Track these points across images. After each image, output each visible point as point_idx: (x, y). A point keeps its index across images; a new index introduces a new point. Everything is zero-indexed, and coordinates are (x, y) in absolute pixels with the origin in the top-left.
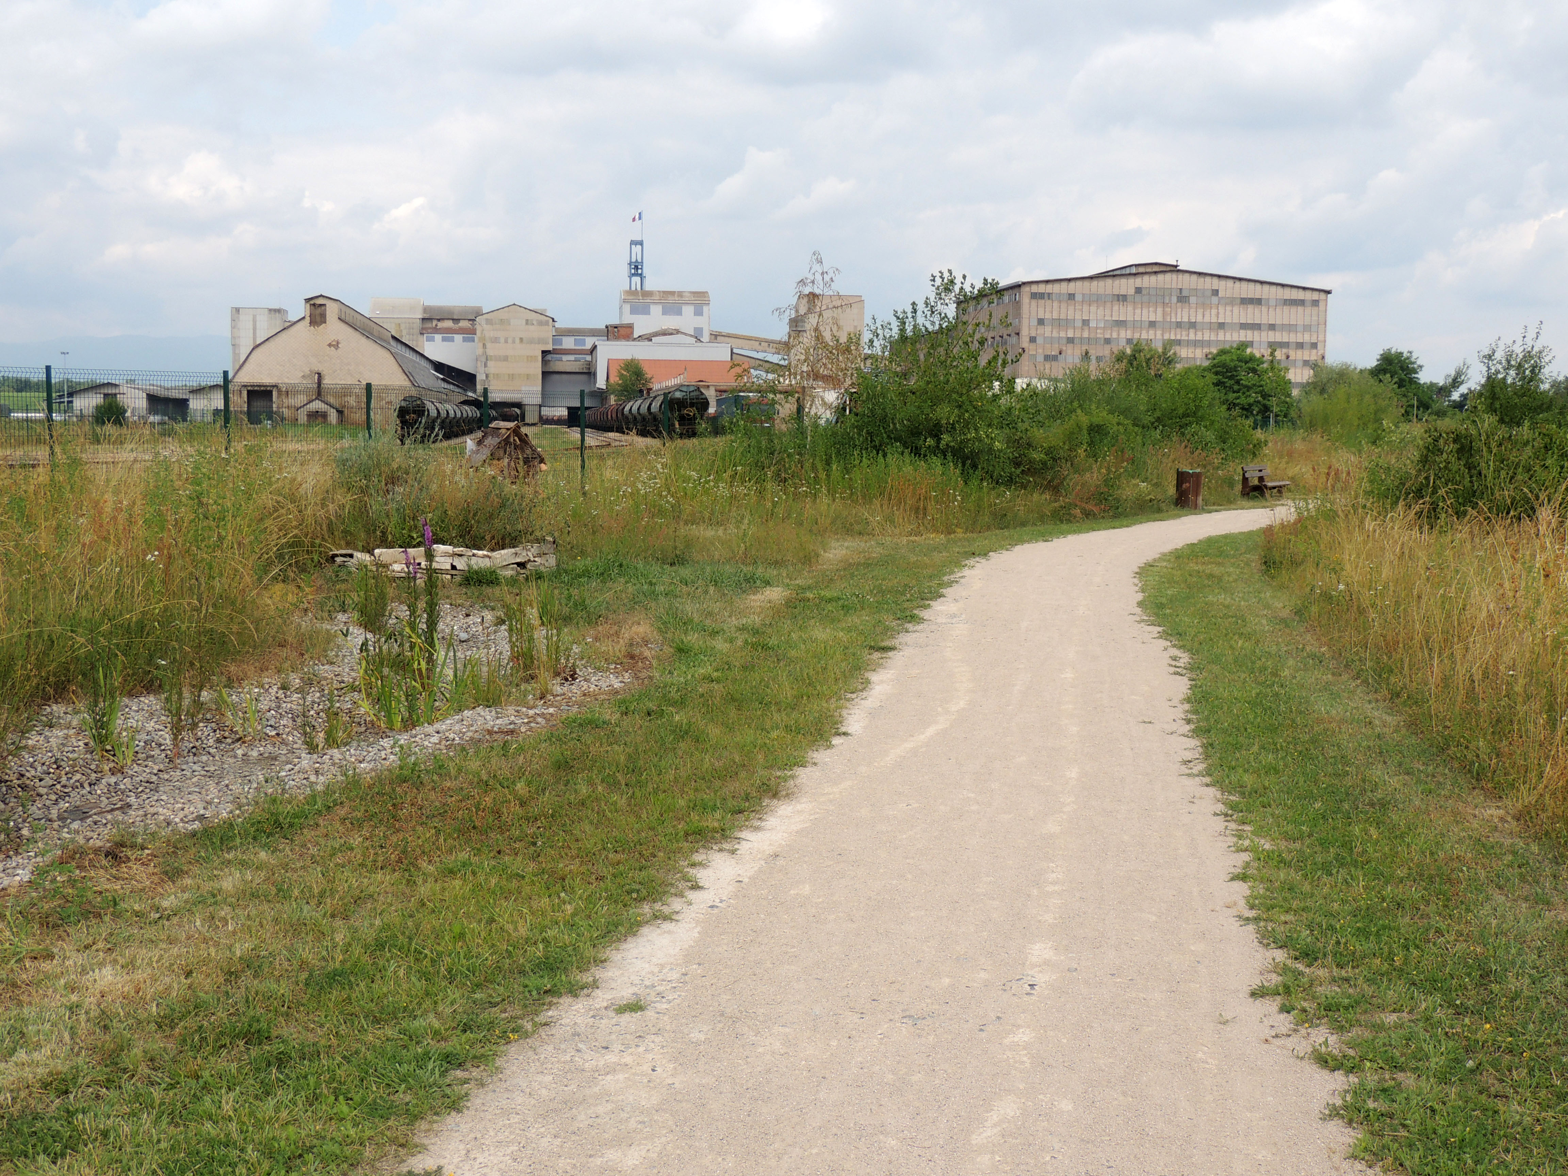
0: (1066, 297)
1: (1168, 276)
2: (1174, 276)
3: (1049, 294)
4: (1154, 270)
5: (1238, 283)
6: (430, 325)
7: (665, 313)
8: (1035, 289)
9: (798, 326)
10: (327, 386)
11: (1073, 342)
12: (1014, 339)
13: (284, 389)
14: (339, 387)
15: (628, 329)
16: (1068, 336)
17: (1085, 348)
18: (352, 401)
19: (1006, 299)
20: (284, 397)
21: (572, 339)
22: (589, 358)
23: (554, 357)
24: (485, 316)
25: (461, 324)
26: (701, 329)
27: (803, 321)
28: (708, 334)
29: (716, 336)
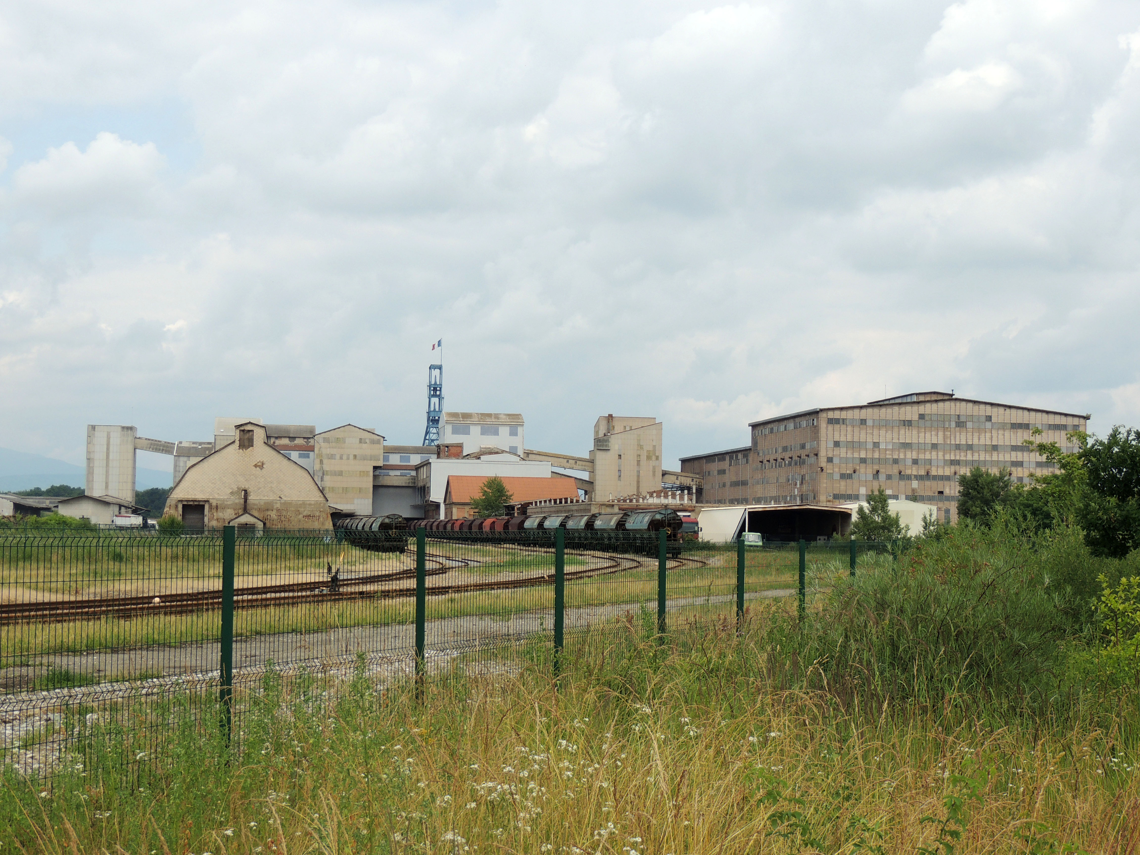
0: (858, 423)
1: (947, 404)
2: (953, 404)
3: (843, 419)
4: (933, 399)
5: (1008, 410)
7: (484, 433)
8: (831, 415)
9: (603, 446)
10: (252, 502)
11: (865, 462)
12: (812, 459)
13: (214, 504)
14: (262, 503)
15: (458, 448)
16: (861, 456)
17: (876, 467)
18: (273, 515)
19: (804, 423)
20: (214, 511)
21: (398, 456)
22: (414, 473)
23: (383, 472)
24: (322, 435)
25: (297, 441)
26: (516, 448)
27: (607, 441)
28: (523, 452)
29: (528, 454)
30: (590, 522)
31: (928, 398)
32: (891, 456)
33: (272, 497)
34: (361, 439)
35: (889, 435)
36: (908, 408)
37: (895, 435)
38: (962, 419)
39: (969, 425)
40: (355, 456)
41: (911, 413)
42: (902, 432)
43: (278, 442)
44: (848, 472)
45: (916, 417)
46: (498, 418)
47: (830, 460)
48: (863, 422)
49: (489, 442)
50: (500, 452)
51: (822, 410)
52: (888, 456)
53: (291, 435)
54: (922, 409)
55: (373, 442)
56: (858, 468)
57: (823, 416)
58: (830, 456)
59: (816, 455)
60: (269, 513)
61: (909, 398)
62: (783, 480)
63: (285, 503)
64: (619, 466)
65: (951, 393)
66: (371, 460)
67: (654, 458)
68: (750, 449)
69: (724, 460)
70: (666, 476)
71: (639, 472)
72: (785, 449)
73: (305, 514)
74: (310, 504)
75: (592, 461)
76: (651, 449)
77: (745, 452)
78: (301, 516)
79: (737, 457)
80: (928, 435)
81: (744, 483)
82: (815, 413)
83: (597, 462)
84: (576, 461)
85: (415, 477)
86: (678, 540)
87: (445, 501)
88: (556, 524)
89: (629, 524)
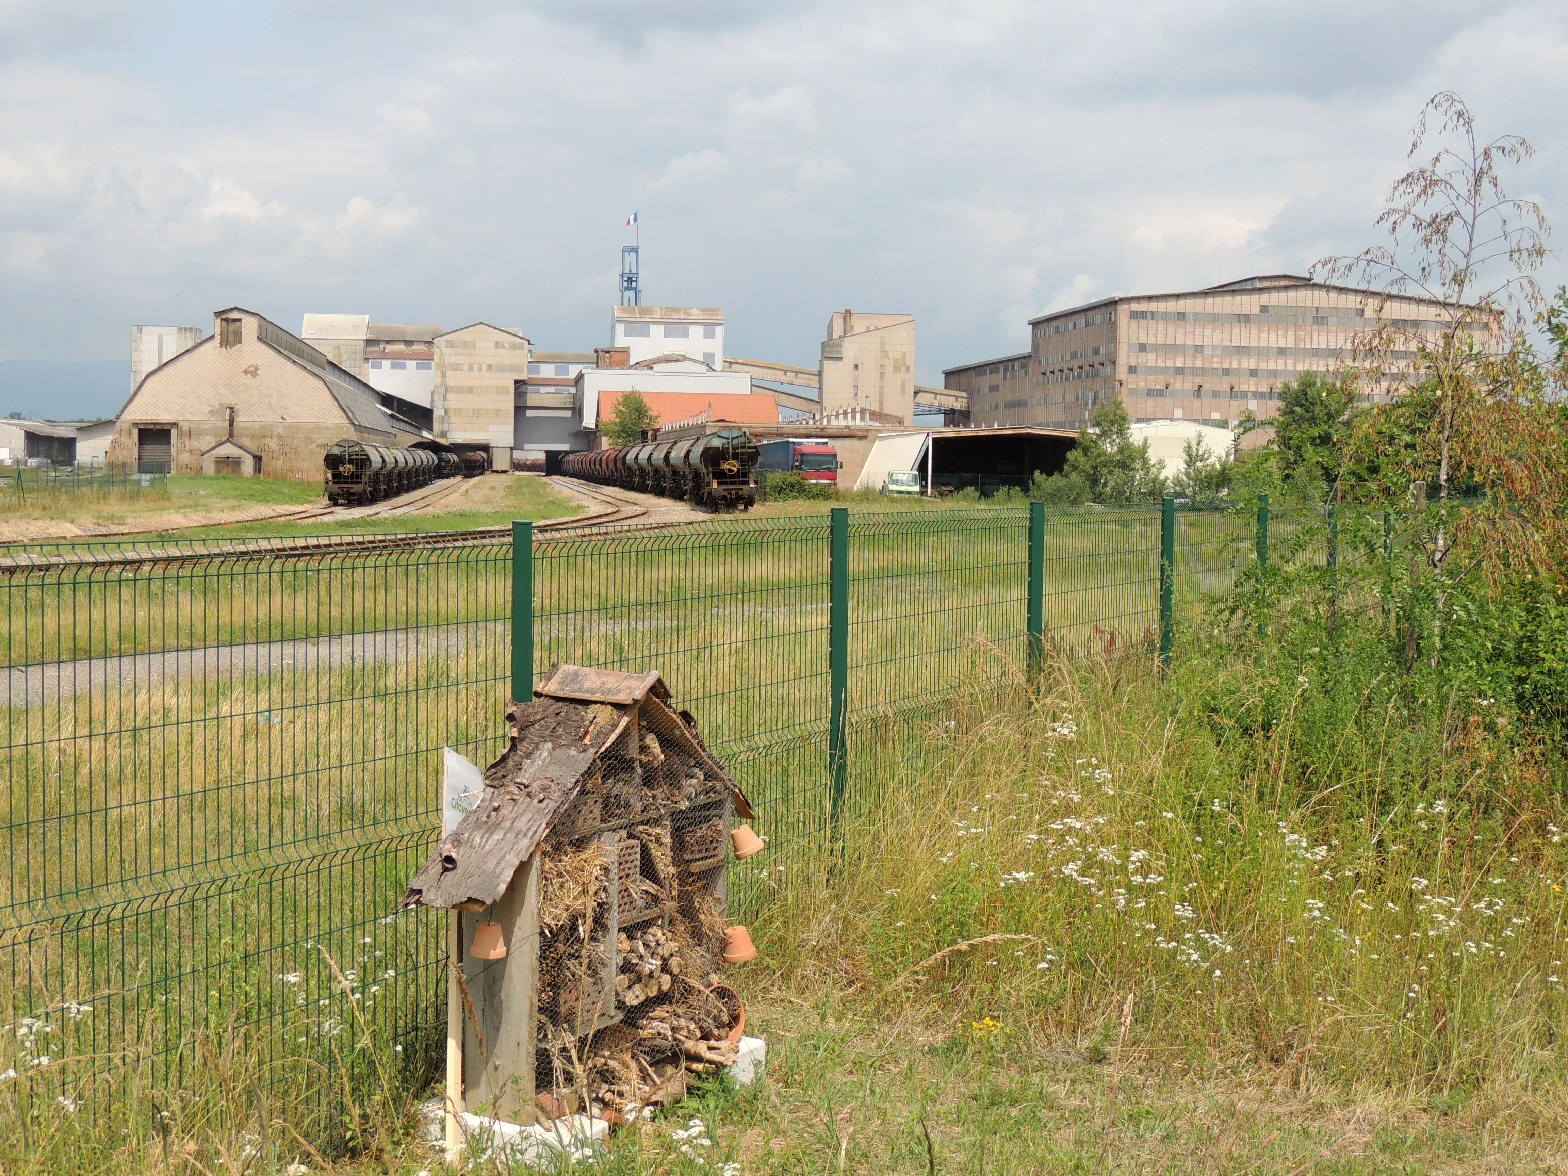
0: (1174, 317)
1: (1302, 291)
2: (1310, 291)
3: (1153, 313)
4: (1281, 284)
5: (1388, 301)
6: (376, 349)
7: (667, 335)
8: (1135, 306)
9: (833, 352)
10: (242, 424)
11: (1183, 374)
12: (1108, 369)
13: (186, 429)
14: (256, 426)
15: (623, 354)
16: (1178, 365)
17: (1198, 381)
18: (273, 444)
19: (1098, 319)
20: (186, 438)
21: (552, 367)
22: (573, 390)
23: (530, 388)
24: (444, 338)
25: (415, 347)
26: (713, 355)
27: (839, 345)
28: (721, 361)
29: (731, 363)
30: (668, 453)
31: (1276, 284)
32: (1218, 366)
33: (271, 418)
34: (497, 343)
35: (1217, 336)
36: (1246, 298)
37: (1226, 336)
38: (1322, 314)
39: (1333, 320)
40: (490, 367)
41: (1249, 304)
42: (1236, 331)
43: (389, 348)
44: (1158, 387)
45: (1256, 310)
46: (688, 314)
47: (1132, 370)
48: (1181, 316)
49: (675, 346)
50: (681, 358)
51: (1121, 300)
52: (1215, 366)
53: (408, 339)
54: (1264, 299)
55: (514, 347)
56: (1172, 381)
57: (1123, 308)
58: (1133, 364)
59: (1114, 363)
60: (267, 441)
61: (1249, 283)
62: (1070, 398)
63: (290, 427)
64: (856, 379)
65: (1308, 276)
66: (511, 371)
67: (903, 369)
68: (1030, 356)
69: (998, 371)
70: (921, 394)
71: (882, 388)
72: (1074, 356)
73: (319, 442)
74: (327, 429)
75: (820, 374)
76: (899, 356)
77: (1023, 359)
78: (313, 446)
79: (1013, 366)
80: (1273, 336)
81: (1021, 404)
82: (1112, 304)
83: (825, 374)
84: (797, 373)
85: (574, 396)
86: (747, 483)
87: (597, 426)
88: (647, 456)
89: (691, 455)
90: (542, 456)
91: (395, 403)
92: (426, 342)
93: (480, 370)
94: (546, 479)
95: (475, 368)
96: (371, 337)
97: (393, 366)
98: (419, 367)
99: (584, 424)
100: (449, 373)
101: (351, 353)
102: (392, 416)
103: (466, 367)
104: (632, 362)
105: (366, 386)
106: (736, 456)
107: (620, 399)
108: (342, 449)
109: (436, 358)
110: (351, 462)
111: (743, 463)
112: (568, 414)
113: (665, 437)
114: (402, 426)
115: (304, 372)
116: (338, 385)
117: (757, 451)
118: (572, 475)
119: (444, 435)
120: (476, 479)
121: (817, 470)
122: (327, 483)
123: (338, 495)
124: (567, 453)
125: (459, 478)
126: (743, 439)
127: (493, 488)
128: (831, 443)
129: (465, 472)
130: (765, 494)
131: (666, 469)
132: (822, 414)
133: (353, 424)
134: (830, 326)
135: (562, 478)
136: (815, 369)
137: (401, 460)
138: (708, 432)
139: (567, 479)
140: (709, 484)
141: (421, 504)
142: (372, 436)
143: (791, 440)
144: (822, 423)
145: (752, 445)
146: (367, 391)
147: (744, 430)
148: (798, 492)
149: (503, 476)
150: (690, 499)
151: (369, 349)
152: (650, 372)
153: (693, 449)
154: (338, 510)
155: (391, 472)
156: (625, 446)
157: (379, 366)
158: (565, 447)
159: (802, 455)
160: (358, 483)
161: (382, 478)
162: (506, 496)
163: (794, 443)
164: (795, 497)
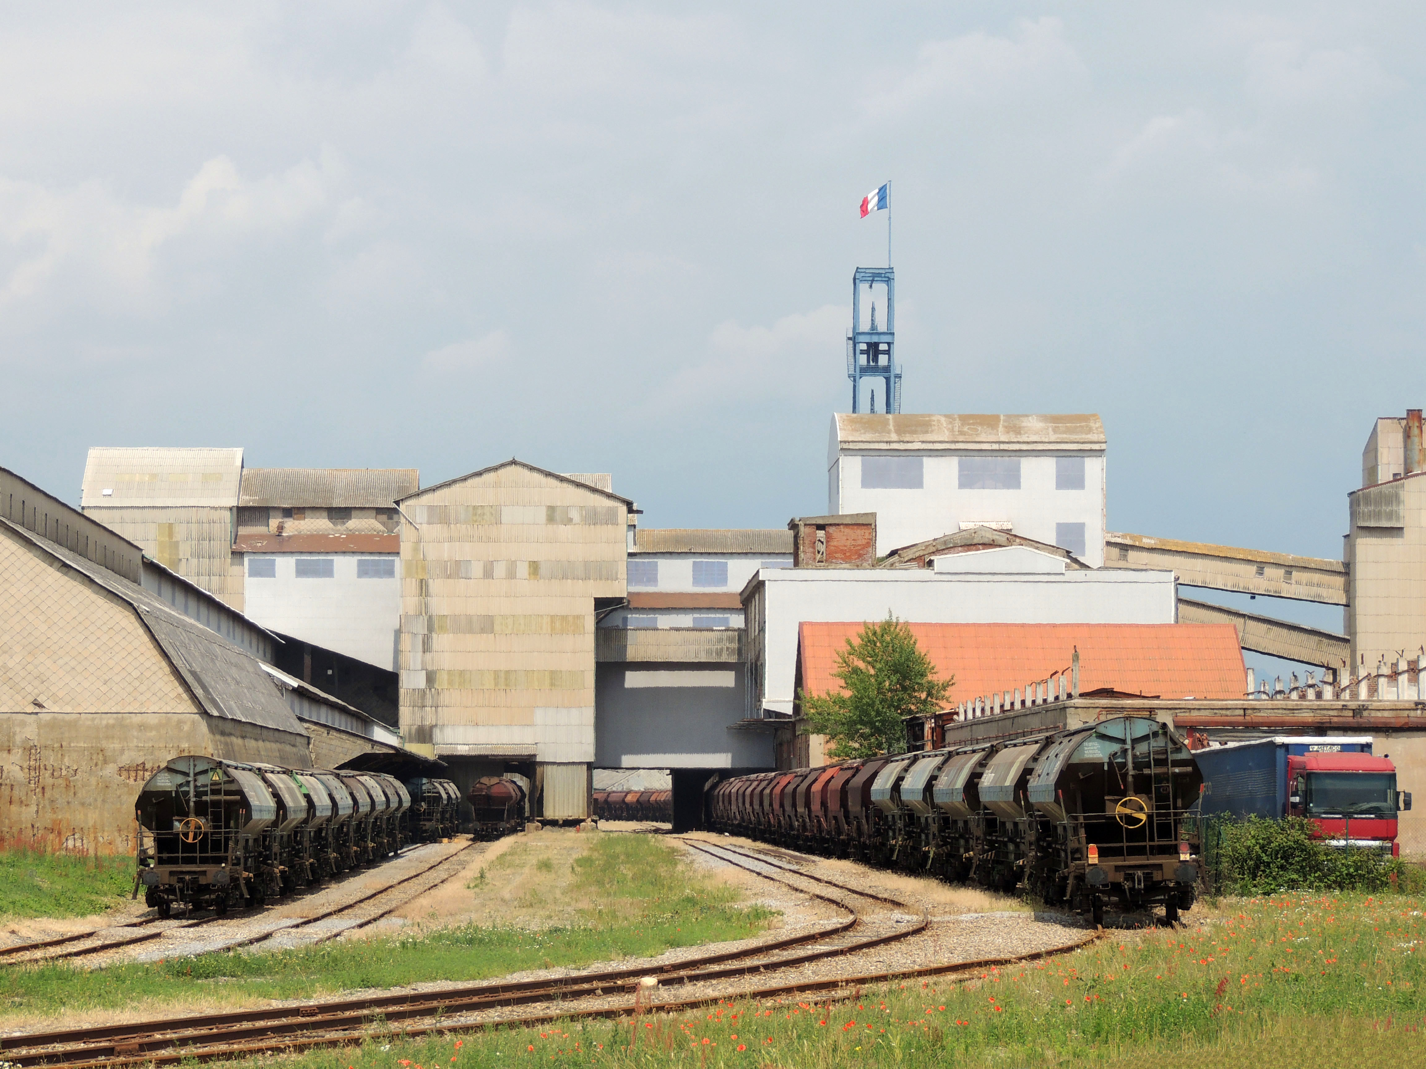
6: (260, 529)
7: (967, 481)
9: (1378, 515)
15: (859, 532)
18: (13, 764)
21: (686, 565)
22: (737, 621)
23: (634, 619)
24: (426, 499)
25: (354, 523)
26: (1080, 528)
27: (1394, 499)
28: (1101, 544)
29: (1124, 548)
30: (975, 777)
33: (7, 703)
34: (551, 510)
40: (535, 567)
43: (292, 526)
46: (1018, 431)
50: (1002, 538)
53: (338, 502)
55: (592, 518)
63: (54, 725)
66: (587, 578)
73: (125, 760)
74: (142, 727)
75: (1347, 571)
78: (110, 770)
83: (1362, 571)
84: (1289, 569)
85: (742, 634)
86: (1174, 851)
87: (797, 708)
88: (921, 785)
89: (1033, 782)
90: (664, 783)
91: (308, 660)
92: (379, 511)
93: (511, 575)
94: (674, 841)
95: (500, 570)
96: (247, 500)
97: (302, 571)
98: (363, 571)
99: (767, 704)
100: (435, 585)
101: (201, 539)
102: (300, 693)
103: (477, 569)
104: (882, 549)
105: (237, 619)
106: (1142, 785)
107: (857, 642)
108: (180, 779)
109: (406, 548)
110: (201, 809)
111: (1161, 800)
112: (727, 679)
113: (965, 734)
114: (324, 715)
115: (87, 593)
116: (170, 621)
117: (1197, 771)
118: (736, 832)
119: (424, 735)
120: (505, 843)
121: (1348, 815)
122: (143, 861)
123: (171, 890)
124: (724, 774)
125: (461, 841)
126: (1159, 743)
127: (545, 866)
128: (1380, 744)
129: (478, 825)
130: (1218, 876)
131: (972, 817)
132: (1354, 671)
133: (204, 713)
134: (1371, 451)
135: (713, 837)
136: (1335, 558)
137: (322, 800)
138: (1074, 723)
139: (727, 840)
140: (1079, 854)
141: (371, 910)
142: (251, 743)
143: (1280, 739)
144: (1355, 695)
145: (1183, 756)
146: (238, 631)
147: (1163, 717)
148: (1301, 870)
149: (571, 833)
150: (1033, 891)
151: (243, 531)
152: (925, 573)
153: (1040, 768)
154: (169, 927)
155: (297, 831)
156: (869, 758)
157: (269, 572)
158: (721, 761)
159: (1309, 776)
160: (218, 861)
161: (276, 848)
162: (578, 887)
163: (1286, 747)
164: (1293, 885)
